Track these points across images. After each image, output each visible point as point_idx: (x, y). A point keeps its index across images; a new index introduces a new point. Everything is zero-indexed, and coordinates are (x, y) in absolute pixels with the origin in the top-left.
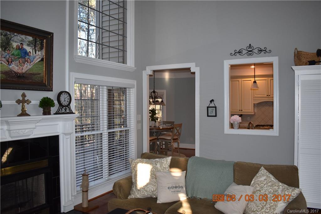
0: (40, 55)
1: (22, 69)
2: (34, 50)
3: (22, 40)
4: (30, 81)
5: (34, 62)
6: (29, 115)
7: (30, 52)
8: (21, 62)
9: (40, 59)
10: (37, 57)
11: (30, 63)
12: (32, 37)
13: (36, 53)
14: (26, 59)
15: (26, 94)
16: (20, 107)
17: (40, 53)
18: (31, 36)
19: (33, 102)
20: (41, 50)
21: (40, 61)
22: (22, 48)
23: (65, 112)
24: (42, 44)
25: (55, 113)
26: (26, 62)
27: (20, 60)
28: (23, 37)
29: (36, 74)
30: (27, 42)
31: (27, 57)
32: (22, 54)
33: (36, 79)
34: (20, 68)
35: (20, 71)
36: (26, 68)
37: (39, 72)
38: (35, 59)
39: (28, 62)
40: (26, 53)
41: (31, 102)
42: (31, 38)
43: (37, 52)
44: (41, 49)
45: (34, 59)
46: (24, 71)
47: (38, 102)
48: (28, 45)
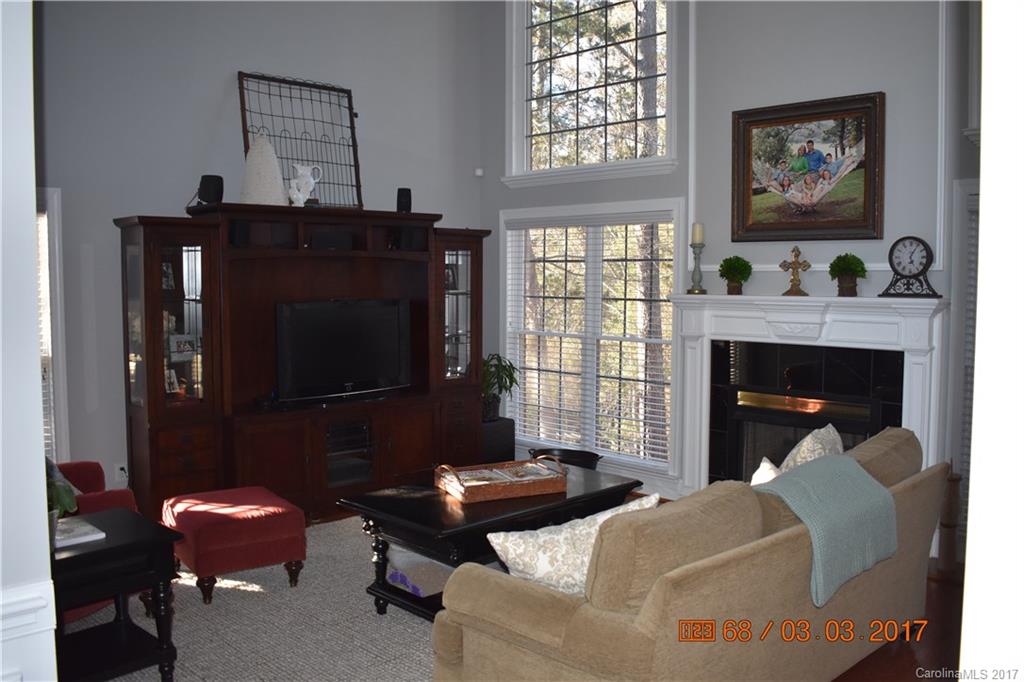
0: (855, 154)
1: (811, 196)
2: (839, 149)
3: (812, 133)
4: (831, 219)
5: (838, 175)
6: (806, 295)
7: (829, 154)
8: (808, 181)
9: (856, 164)
10: (848, 162)
11: (830, 178)
12: (835, 120)
13: (843, 153)
14: (821, 173)
15: (801, 250)
16: (788, 276)
17: (854, 151)
18: (829, 119)
19: (815, 267)
20: (858, 142)
21: (854, 170)
22: (811, 150)
23: (906, 292)
24: (858, 129)
25: (881, 293)
26: (821, 180)
27: (807, 177)
28: (813, 125)
29: (844, 202)
30: (823, 134)
31: (824, 167)
32: (812, 163)
33: (845, 214)
34: (807, 194)
35: (806, 201)
36: (820, 191)
37: (853, 197)
38: (843, 167)
39: (824, 179)
40: (821, 159)
41: (810, 266)
42: (830, 124)
43: (847, 149)
44: (858, 140)
45: (838, 168)
46: (815, 200)
47: (826, 267)
48: (825, 140)
